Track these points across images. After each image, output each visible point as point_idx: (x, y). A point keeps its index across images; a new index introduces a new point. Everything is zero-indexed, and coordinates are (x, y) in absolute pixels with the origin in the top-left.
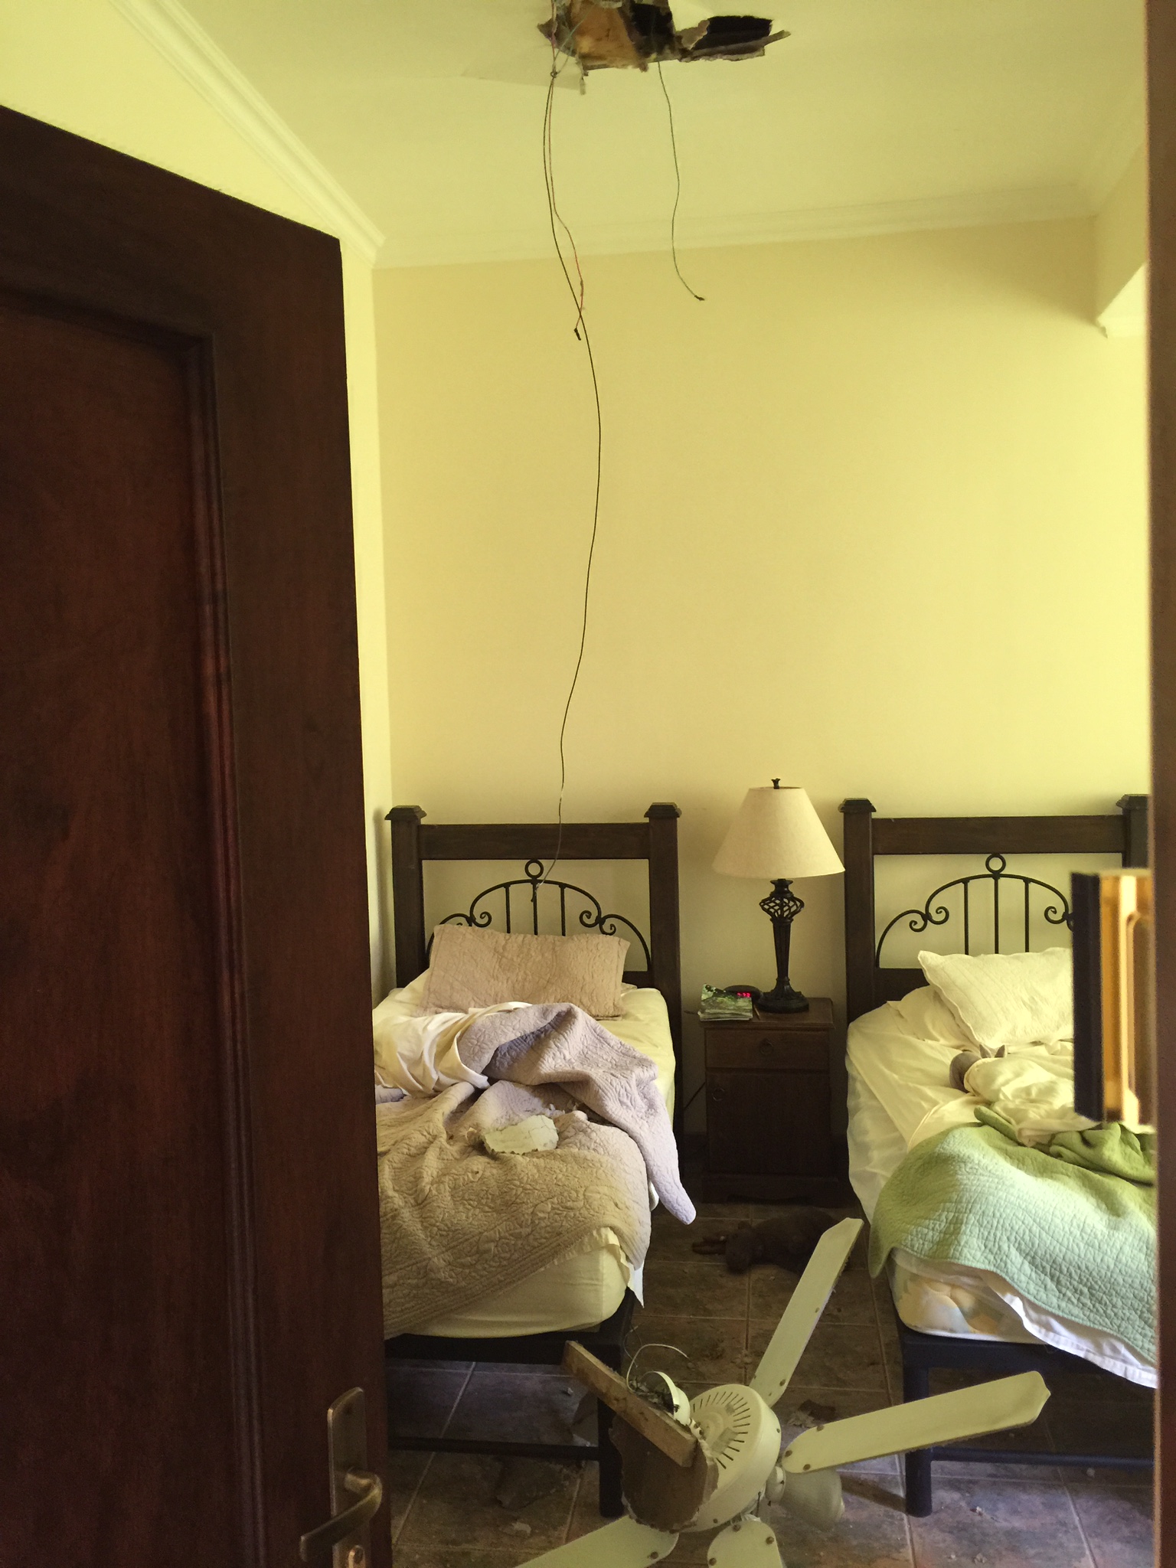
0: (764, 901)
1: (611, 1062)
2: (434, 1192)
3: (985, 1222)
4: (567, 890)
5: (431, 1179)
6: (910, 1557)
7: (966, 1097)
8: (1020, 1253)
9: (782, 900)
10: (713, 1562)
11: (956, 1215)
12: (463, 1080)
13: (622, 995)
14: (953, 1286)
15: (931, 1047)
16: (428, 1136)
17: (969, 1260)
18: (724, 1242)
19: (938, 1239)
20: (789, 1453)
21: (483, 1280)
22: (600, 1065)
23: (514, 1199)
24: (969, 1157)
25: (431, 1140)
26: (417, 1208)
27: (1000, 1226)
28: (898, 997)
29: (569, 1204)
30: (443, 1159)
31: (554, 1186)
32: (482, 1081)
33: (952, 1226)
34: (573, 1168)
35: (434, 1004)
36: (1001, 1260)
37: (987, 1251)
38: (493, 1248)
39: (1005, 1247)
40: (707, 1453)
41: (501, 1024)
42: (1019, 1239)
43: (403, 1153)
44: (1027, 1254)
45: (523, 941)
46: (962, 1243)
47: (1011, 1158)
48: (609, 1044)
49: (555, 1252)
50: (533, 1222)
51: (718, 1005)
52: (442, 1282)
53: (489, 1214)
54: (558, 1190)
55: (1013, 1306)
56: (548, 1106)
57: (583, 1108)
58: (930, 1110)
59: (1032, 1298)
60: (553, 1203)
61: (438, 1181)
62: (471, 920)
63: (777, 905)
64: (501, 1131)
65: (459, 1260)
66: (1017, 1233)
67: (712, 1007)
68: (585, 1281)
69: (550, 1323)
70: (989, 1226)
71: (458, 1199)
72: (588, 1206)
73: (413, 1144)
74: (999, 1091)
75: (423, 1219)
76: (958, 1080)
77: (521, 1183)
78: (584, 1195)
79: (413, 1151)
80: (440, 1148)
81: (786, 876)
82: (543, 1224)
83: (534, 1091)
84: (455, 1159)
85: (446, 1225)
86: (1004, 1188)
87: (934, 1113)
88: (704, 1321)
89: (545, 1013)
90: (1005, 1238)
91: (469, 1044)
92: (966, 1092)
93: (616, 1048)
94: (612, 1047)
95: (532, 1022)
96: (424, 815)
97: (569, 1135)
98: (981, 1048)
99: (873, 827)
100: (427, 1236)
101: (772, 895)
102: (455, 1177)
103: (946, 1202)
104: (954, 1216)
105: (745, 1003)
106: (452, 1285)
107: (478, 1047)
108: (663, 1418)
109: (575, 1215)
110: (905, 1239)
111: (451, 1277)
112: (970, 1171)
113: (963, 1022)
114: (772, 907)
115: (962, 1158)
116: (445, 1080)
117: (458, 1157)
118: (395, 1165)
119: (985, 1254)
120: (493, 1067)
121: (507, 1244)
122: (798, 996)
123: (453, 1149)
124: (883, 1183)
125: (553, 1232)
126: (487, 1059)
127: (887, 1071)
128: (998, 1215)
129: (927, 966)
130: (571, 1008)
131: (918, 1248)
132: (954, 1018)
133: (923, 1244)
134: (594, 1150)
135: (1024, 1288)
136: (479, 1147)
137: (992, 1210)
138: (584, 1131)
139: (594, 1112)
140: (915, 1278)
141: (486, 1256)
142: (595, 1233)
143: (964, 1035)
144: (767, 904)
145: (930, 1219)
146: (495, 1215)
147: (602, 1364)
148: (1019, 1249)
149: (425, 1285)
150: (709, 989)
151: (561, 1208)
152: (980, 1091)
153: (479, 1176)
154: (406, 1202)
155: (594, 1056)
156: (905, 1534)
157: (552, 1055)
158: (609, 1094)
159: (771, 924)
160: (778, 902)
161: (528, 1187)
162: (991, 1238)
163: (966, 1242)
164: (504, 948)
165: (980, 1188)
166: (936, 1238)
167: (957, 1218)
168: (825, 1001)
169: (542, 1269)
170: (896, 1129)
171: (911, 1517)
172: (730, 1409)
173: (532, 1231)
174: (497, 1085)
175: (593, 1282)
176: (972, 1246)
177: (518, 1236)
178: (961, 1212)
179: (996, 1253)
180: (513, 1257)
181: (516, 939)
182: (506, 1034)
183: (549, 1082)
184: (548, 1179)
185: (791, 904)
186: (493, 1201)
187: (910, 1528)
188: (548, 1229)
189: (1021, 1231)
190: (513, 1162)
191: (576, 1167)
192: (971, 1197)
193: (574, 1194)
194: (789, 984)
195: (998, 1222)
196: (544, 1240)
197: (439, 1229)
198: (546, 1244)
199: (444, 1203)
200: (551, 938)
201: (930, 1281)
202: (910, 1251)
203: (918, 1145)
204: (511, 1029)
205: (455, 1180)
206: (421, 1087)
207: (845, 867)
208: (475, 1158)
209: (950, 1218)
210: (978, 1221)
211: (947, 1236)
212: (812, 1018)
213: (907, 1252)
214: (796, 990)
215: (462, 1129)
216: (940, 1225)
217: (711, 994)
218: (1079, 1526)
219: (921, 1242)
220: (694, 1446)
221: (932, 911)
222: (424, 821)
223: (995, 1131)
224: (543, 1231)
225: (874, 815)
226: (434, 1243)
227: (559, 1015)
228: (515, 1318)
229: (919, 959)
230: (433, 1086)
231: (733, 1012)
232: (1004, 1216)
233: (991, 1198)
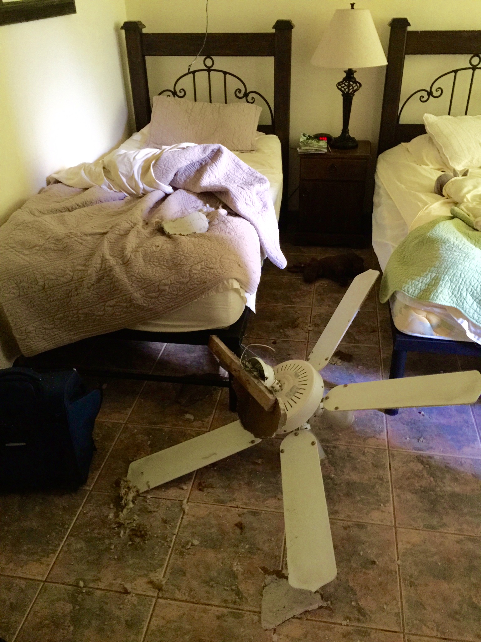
0: (339, 84)
1: (242, 180)
2: (133, 257)
3: (455, 280)
4: (227, 76)
5: (131, 249)
6: (386, 438)
7: (442, 200)
8: (472, 298)
9: (349, 83)
10: (282, 451)
11: (437, 275)
12: (158, 189)
13: (257, 139)
14: (429, 312)
15: (424, 169)
16: (131, 224)
17: (441, 301)
18: (304, 267)
19: (424, 288)
20: (327, 398)
21: (163, 305)
22: (236, 182)
23: (179, 262)
24: (448, 240)
25: (133, 226)
26: (123, 265)
27: (463, 283)
28: (408, 140)
29: (211, 266)
30: (139, 238)
31: (202, 255)
32: (169, 189)
33: (434, 281)
34: (215, 244)
35: (153, 142)
36: (461, 301)
37: (453, 296)
38: (167, 289)
39: (464, 295)
40: (282, 406)
41: (178, 156)
42: (473, 290)
43: (115, 234)
44: (477, 298)
45: (202, 107)
46: (439, 292)
47: (471, 239)
48: (242, 169)
49: (202, 292)
50: (190, 275)
51: (308, 145)
52: (140, 305)
53: (165, 270)
54: (205, 257)
55: (462, 325)
56: (205, 205)
57: (225, 207)
58: (423, 208)
59: (474, 321)
60: (201, 265)
61: (135, 251)
62: (174, 94)
63: (346, 85)
64: (174, 221)
65: (149, 295)
66: (473, 287)
67: (305, 146)
68: (220, 306)
69: (199, 326)
70: (457, 282)
71: (147, 261)
72: (222, 267)
73: (121, 229)
74: (464, 196)
75: (127, 272)
76: (439, 190)
77: (184, 253)
78: (220, 260)
79: (122, 233)
80: (138, 231)
81: (353, 67)
82: (195, 277)
83: (198, 196)
84: (147, 238)
85: (140, 276)
86: (469, 260)
87: (425, 209)
88: (290, 307)
89: (205, 150)
90: (465, 289)
91: (160, 168)
92: (443, 196)
93: (246, 171)
94: (244, 171)
95: (197, 155)
96: (144, 27)
97: (215, 224)
98: (454, 171)
99: (407, 35)
100: (129, 281)
101: (345, 79)
102: (146, 249)
103: (431, 267)
104: (435, 276)
105: (323, 144)
106: (146, 307)
107: (165, 170)
108: (258, 384)
109: (214, 272)
110: (405, 287)
111: (145, 303)
112: (448, 248)
113: (444, 155)
114: (343, 87)
115: (444, 240)
116: (148, 188)
117: (148, 236)
118: (111, 241)
119: (451, 298)
120: (176, 181)
121: (175, 287)
122: (353, 139)
123: (146, 232)
124: (392, 251)
125: (201, 281)
126: (171, 177)
127: (399, 184)
128: (463, 276)
129: (428, 123)
130: (220, 147)
131: (411, 292)
132: (439, 152)
133: (415, 290)
134: (229, 233)
135: (471, 316)
136: (161, 231)
137: (460, 273)
138: (224, 222)
139: (231, 210)
140: (407, 307)
141: (163, 293)
142: (225, 282)
143: (444, 164)
144: (340, 85)
145: (420, 276)
146: (168, 271)
147: (228, 349)
148: (472, 296)
149: (131, 306)
150: (304, 135)
151: (206, 268)
152: (452, 196)
153: (159, 248)
154: (117, 262)
155: (233, 176)
156: (384, 425)
157: (208, 175)
158: (239, 200)
159: (342, 97)
160: (346, 84)
161: (188, 255)
162: (457, 289)
163: (441, 291)
164: (192, 111)
165: (453, 260)
166: (423, 287)
167: (437, 278)
168: (367, 143)
169: (196, 300)
170: (402, 218)
171: (387, 415)
172: (297, 375)
173: (189, 280)
174: (178, 191)
175: (224, 307)
176: (444, 294)
177: (182, 283)
178: (441, 274)
179: (458, 298)
180: (179, 294)
181: (199, 104)
182: (181, 163)
183: (205, 191)
184: (199, 250)
185: (354, 85)
186: (167, 262)
187: (386, 422)
188: (199, 280)
189: (476, 286)
190: (179, 240)
191: (216, 244)
192: (448, 265)
193: (214, 260)
194: (348, 133)
195: (462, 280)
196: (196, 286)
197: (137, 278)
198: (198, 288)
199: (139, 264)
200: (218, 105)
201: (414, 309)
202: (406, 294)
203: (415, 230)
204: (184, 159)
205: (145, 250)
206: (134, 192)
207: (388, 61)
208: (158, 237)
209: (433, 276)
210: (450, 279)
211: (430, 287)
212: (359, 153)
213: (404, 294)
214: (352, 136)
215: (153, 219)
216: (426, 280)
217: (305, 138)
218: (475, 424)
219: (414, 289)
220: (274, 402)
221: (434, 90)
222: (144, 31)
223: (461, 221)
224: (196, 281)
225: (409, 29)
226: (134, 285)
227: (213, 151)
228: (181, 324)
229: (424, 118)
230: (141, 191)
231: (317, 149)
232: (467, 276)
233: (460, 266)
